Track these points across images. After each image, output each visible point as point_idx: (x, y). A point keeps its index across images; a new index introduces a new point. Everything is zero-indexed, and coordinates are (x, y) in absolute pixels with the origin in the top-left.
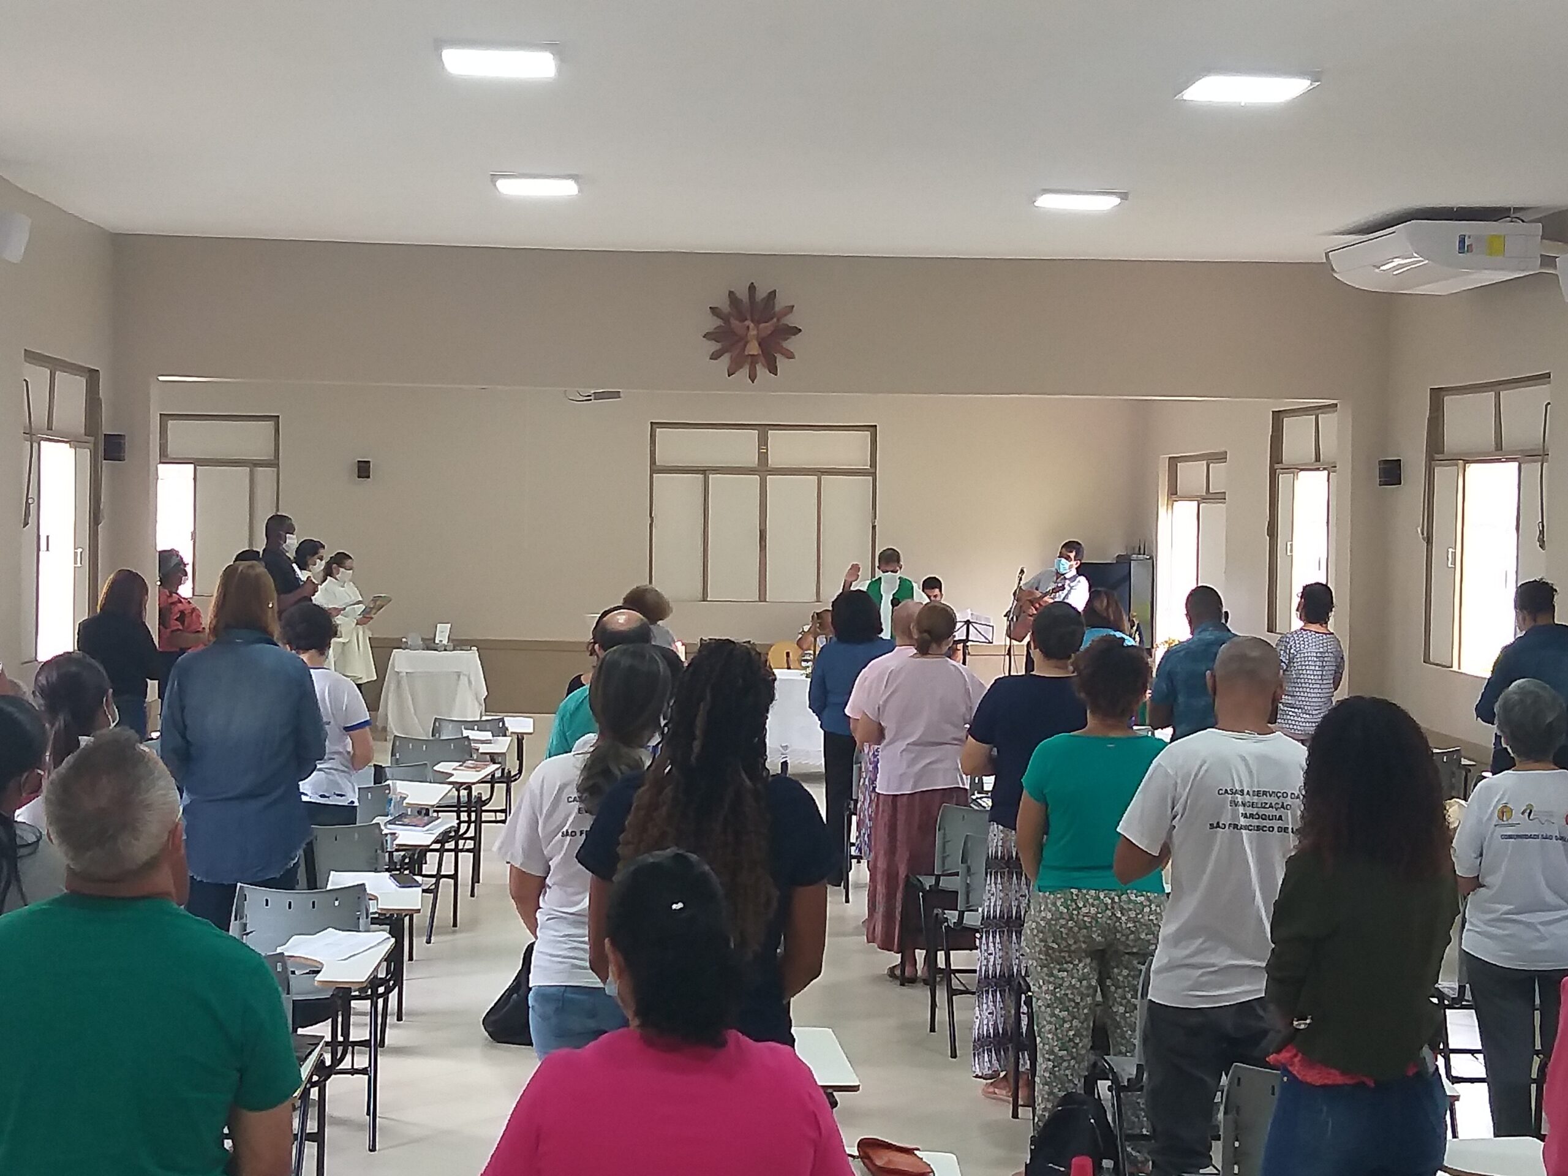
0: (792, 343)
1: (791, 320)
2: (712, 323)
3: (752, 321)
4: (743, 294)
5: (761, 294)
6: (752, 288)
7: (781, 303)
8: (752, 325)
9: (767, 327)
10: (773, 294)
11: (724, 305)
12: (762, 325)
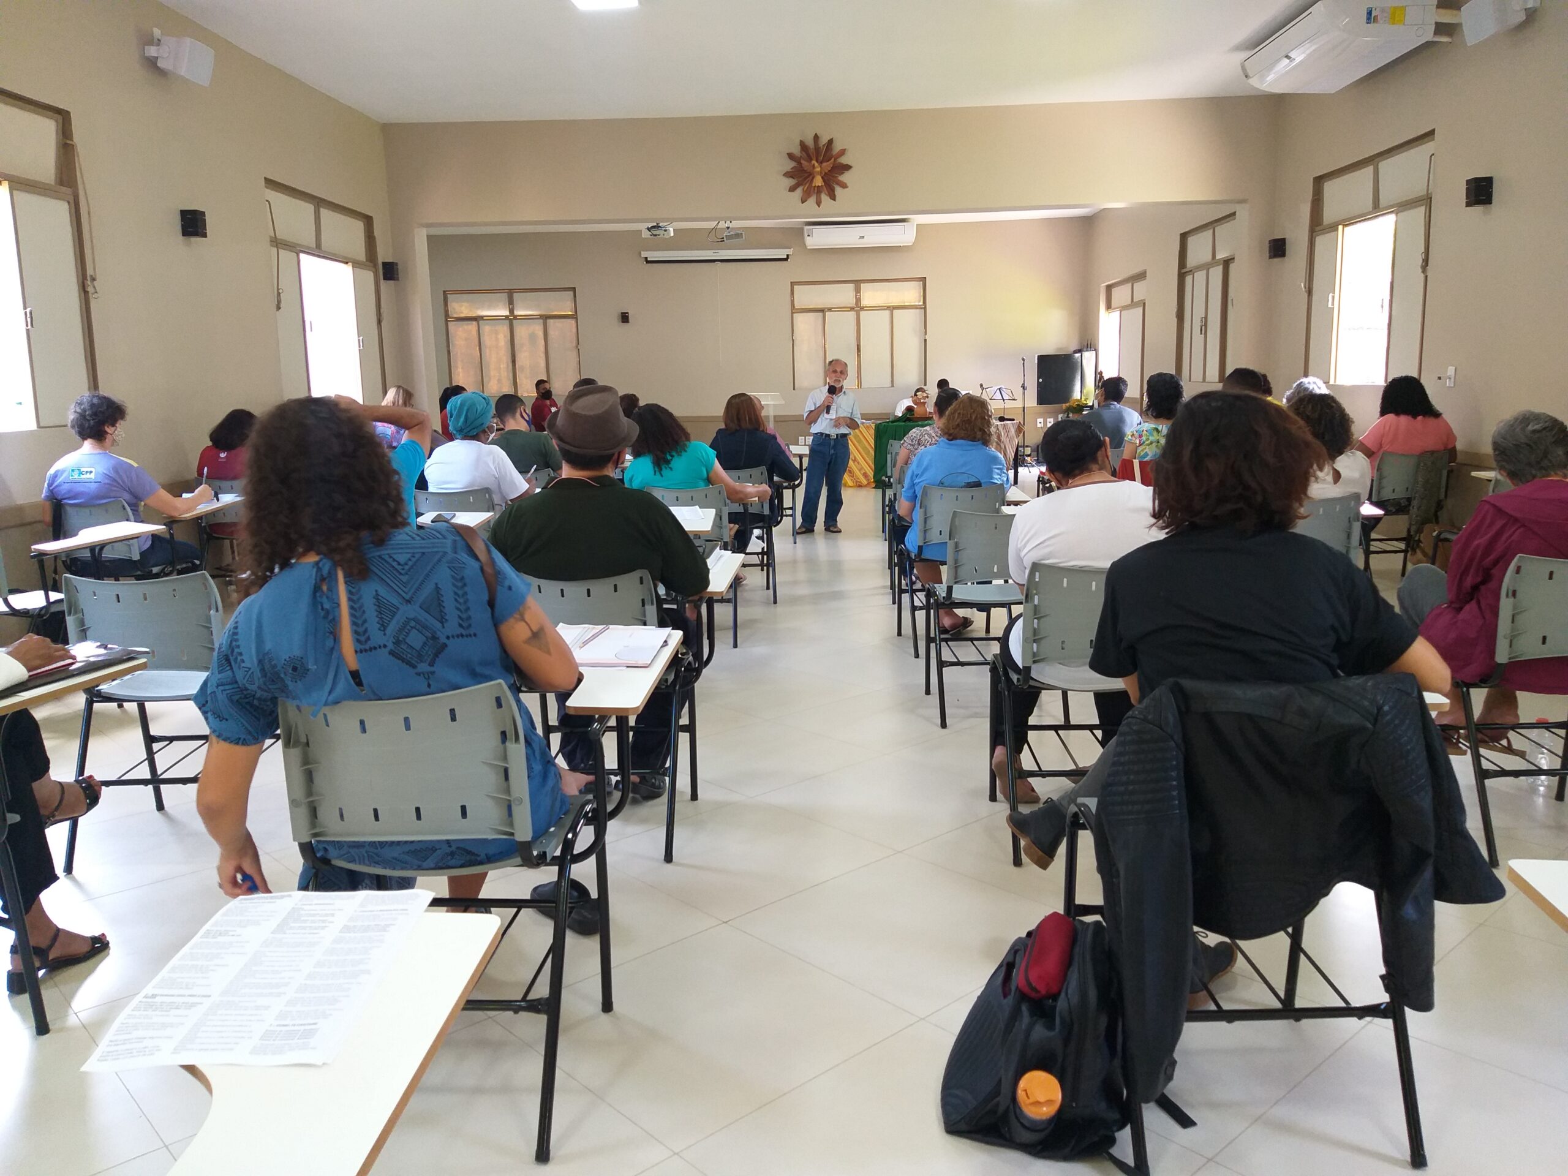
0: (845, 178)
1: (844, 160)
2: (790, 165)
3: (817, 162)
4: (810, 142)
5: (824, 141)
6: (816, 137)
7: (837, 147)
8: (816, 164)
9: (827, 166)
10: (831, 142)
11: (796, 151)
12: (824, 164)
